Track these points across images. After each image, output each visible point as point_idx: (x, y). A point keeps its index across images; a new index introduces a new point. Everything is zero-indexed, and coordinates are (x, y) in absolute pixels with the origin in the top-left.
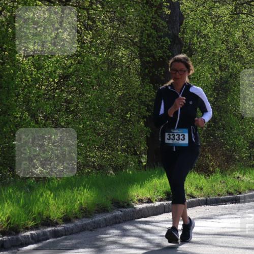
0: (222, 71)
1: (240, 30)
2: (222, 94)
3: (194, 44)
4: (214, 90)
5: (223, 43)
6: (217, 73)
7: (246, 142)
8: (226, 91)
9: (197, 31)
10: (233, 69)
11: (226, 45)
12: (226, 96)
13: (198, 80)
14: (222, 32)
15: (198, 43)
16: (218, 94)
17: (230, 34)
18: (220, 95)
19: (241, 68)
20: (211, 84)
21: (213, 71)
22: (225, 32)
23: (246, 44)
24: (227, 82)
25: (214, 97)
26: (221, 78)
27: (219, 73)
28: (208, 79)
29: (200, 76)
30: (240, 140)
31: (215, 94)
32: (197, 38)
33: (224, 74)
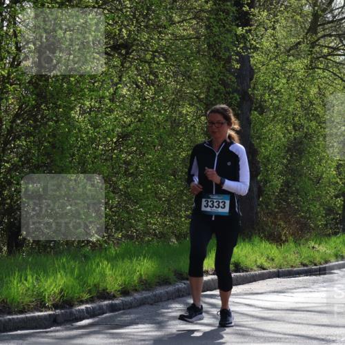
0: (296, 130)
1: (316, 87)
2: (296, 156)
3: (265, 101)
4: (287, 152)
5: (297, 100)
6: (291, 134)
7: (322, 209)
8: (301, 153)
9: (268, 87)
10: (307, 129)
11: (301, 103)
12: (301, 158)
13: (269, 140)
14: (296, 89)
15: (270, 100)
16: (291, 156)
17: (304, 91)
18: (294, 157)
19: (317, 127)
20: (284, 145)
21: (286, 131)
22: (299, 88)
23: (323, 102)
24: (301, 143)
25: (287, 159)
26: (295, 139)
27: (293, 133)
28: (280, 139)
29: (272, 136)
30: (315, 206)
31: (288, 155)
32: (269, 95)
33: (298, 134)
